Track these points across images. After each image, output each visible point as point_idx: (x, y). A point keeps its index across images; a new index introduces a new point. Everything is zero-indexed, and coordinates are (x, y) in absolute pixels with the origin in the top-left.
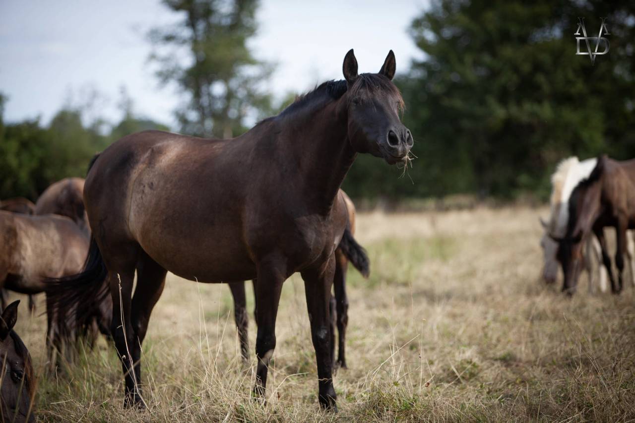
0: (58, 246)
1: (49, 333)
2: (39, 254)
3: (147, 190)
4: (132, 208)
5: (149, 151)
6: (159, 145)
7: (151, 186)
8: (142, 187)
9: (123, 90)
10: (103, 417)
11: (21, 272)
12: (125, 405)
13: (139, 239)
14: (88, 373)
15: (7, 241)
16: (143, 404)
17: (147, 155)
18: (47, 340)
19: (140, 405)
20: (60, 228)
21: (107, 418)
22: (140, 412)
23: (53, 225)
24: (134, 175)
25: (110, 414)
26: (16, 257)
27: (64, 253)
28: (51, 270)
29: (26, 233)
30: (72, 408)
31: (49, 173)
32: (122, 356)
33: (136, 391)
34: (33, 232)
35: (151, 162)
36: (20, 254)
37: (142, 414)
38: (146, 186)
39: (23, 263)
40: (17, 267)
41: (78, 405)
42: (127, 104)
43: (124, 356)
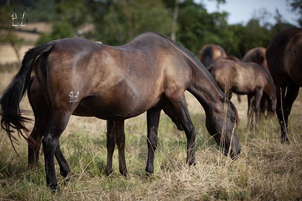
0: (253, 75)
1: (248, 110)
2: (246, 78)
3: (293, 53)
4: (286, 61)
5: (294, 36)
6: (298, 34)
7: (295, 52)
8: (291, 52)
9: (277, 11)
10: (273, 146)
11: (238, 85)
12: (282, 142)
13: (289, 74)
14: (265, 128)
15: (232, 72)
16: (289, 142)
17: (293, 38)
18: (248, 113)
19: (288, 142)
20: (254, 68)
21: (275, 147)
22: (288, 145)
23: (251, 67)
24: (288, 46)
25: (276, 145)
26: (236, 79)
27: (256, 78)
28: (250, 85)
29: (240, 69)
30: (260, 142)
31: (246, 45)
32: (281, 122)
33: (287, 136)
34: (243, 69)
35: (295, 42)
36: (237, 78)
37: (289, 146)
38: (293, 52)
39: (239, 82)
40: (236, 83)
41: (263, 141)
42: (278, 17)
43: (282, 122)
